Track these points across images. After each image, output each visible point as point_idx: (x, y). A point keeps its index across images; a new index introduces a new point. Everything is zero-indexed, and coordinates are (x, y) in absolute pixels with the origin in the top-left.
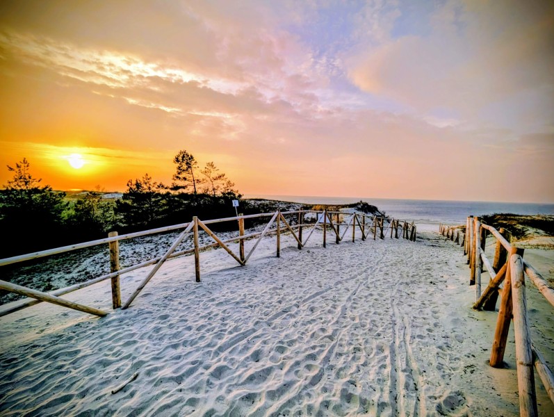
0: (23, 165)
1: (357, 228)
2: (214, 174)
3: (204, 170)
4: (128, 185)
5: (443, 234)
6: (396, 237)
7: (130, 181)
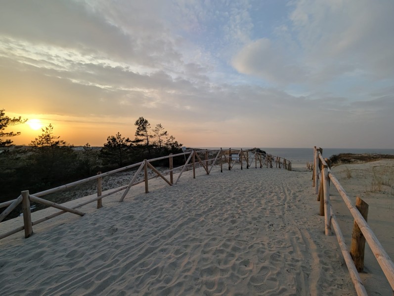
0: (49, 128)
1: (258, 161)
2: (161, 132)
3: (155, 129)
4: (108, 140)
5: (309, 168)
6: (280, 167)
7: (109, 137)
